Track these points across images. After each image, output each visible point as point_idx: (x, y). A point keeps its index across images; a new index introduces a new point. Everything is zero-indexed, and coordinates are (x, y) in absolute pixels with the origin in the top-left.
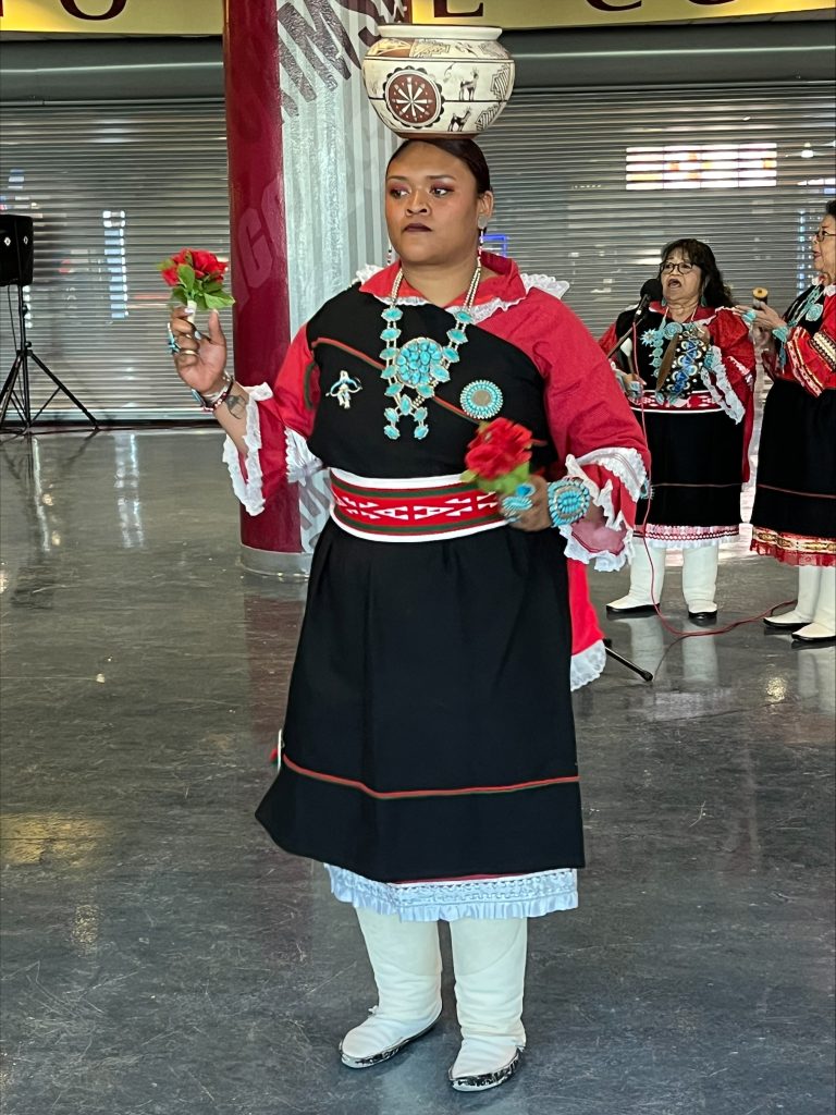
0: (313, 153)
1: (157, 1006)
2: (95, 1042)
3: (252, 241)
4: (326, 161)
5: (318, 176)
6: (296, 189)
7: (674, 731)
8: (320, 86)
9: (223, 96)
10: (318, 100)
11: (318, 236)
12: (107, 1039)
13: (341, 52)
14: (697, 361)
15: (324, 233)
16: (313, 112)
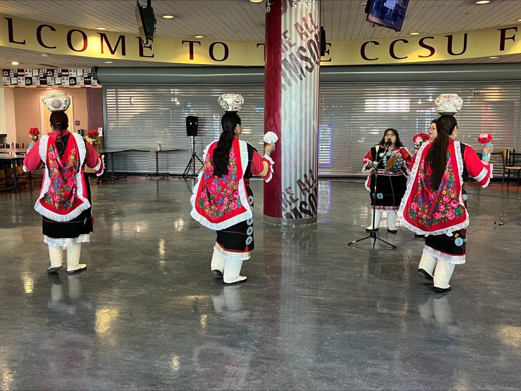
0: (290, 102)
1: (264, 364)
2: (247, 375)
3: (271, 127)
4: (294, 104)
5: (292, 108)
6: (285, 112)
8: (293, 82)
10: (292, 86)
11: (291, 126)
12: (251, 374)
13: (300, 73)
16: (291, 90)
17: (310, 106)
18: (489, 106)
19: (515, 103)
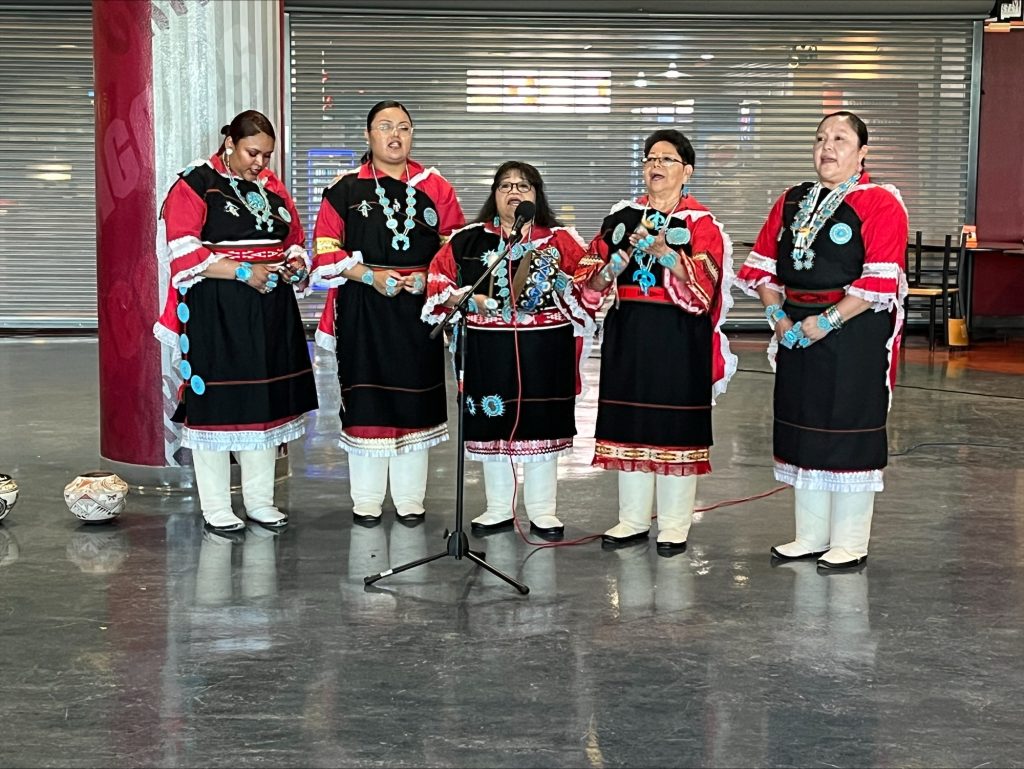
0: (183, 67)
3: (119, 152)
4: (197, 73)
5: (188, 90)
6: (166, 101)
7: (555, 644)
9: (90, 5)
10: (188, 15)
11: (187, 148)
14: (551, 278)
15: (193, 145)
16: (184, 26)
17: (253, 81)
18: (845, 94)
19: (920, 86)
